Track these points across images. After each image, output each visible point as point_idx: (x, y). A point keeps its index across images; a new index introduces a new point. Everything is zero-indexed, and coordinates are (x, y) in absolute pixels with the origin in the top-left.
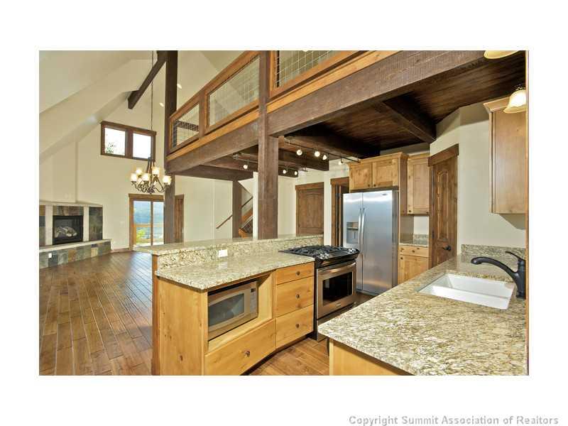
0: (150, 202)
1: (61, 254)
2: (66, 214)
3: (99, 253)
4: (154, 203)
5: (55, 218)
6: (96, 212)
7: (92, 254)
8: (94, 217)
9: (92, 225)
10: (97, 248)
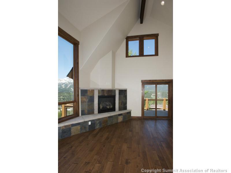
0: (155, 85)
1: (98, 122)
2: (106, 95)
3: (123, 119)
4: (158, 86)
5: (99, 97)
6: (123, 93)
7: (119, 120)
8: (122, 96)
9: (121, 101)
10: (122, 116)
